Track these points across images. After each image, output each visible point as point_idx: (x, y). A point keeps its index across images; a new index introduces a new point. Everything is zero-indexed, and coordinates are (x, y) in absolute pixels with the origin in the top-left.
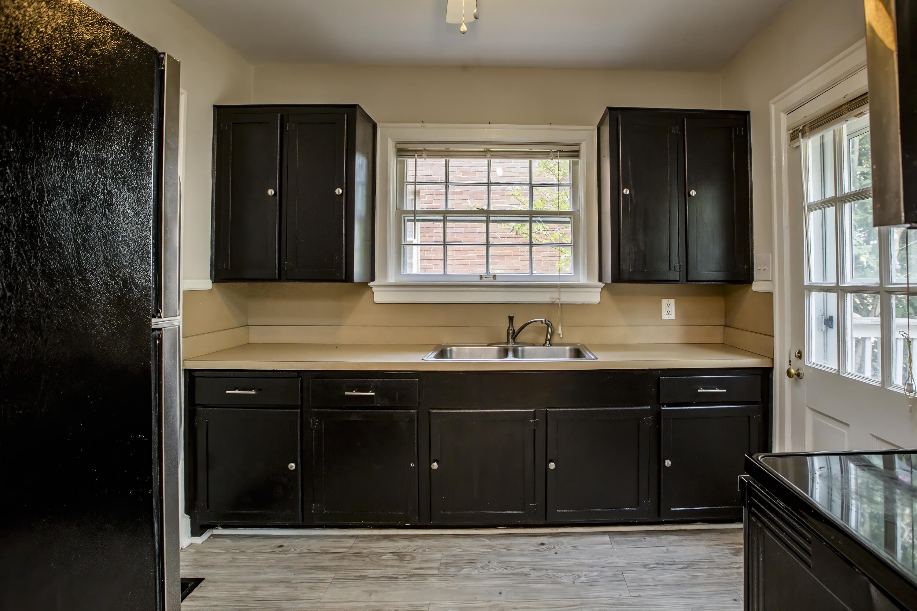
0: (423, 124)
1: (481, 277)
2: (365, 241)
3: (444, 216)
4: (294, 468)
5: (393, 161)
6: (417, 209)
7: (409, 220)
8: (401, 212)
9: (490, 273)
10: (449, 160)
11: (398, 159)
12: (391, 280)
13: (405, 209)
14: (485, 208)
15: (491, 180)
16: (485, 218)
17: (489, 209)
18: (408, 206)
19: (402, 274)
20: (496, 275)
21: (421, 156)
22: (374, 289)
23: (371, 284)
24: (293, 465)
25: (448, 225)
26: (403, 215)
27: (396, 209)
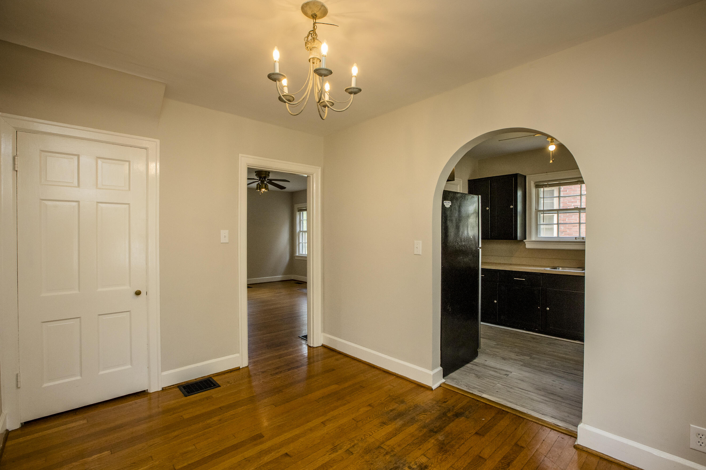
0: (547, 173)
1: (576, 238)
2: (522, 224)
3: (558, 212)
4: (496, 302)
5: (534, 190)
6: (544, 209)
7: (541, 214)
8: (538, 211)
9: (581, 236)
10: (560, 187)
11: (536, 189)
12: (533, 239)
13: (539, 210)
14: (579, 207)
15: (582, 193)
16: (578, 211)
17: (581, 207)
18: (541, 208)
19: (538, 237)
20: (583, 237)
21: (546, 187)
22: (526, 243)
23: (525, 241)
24: (496, 301)
25: (560, 214)
26: (538, 212)
27: (535, 210)
